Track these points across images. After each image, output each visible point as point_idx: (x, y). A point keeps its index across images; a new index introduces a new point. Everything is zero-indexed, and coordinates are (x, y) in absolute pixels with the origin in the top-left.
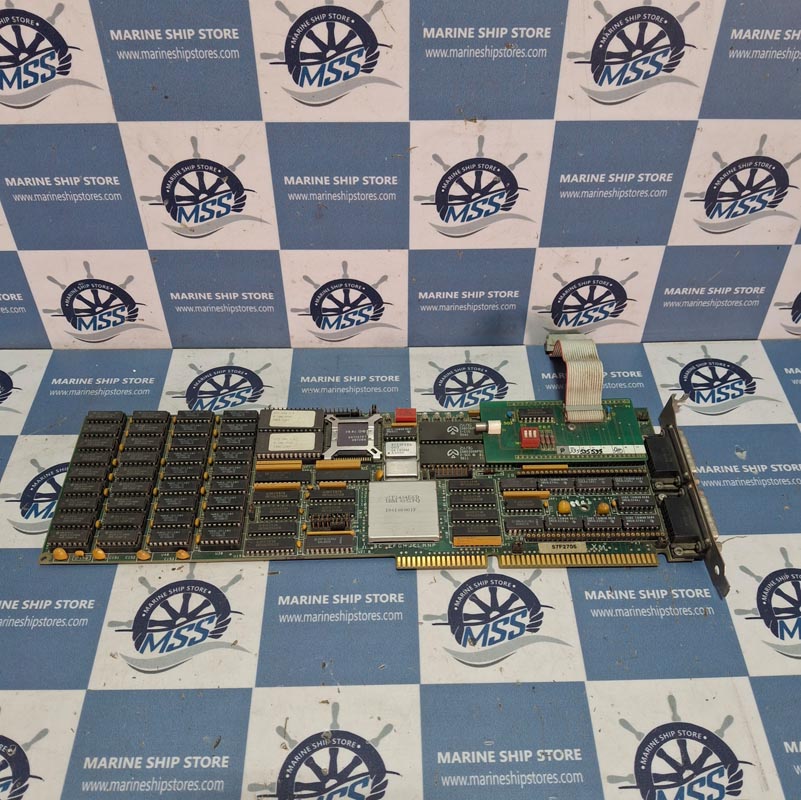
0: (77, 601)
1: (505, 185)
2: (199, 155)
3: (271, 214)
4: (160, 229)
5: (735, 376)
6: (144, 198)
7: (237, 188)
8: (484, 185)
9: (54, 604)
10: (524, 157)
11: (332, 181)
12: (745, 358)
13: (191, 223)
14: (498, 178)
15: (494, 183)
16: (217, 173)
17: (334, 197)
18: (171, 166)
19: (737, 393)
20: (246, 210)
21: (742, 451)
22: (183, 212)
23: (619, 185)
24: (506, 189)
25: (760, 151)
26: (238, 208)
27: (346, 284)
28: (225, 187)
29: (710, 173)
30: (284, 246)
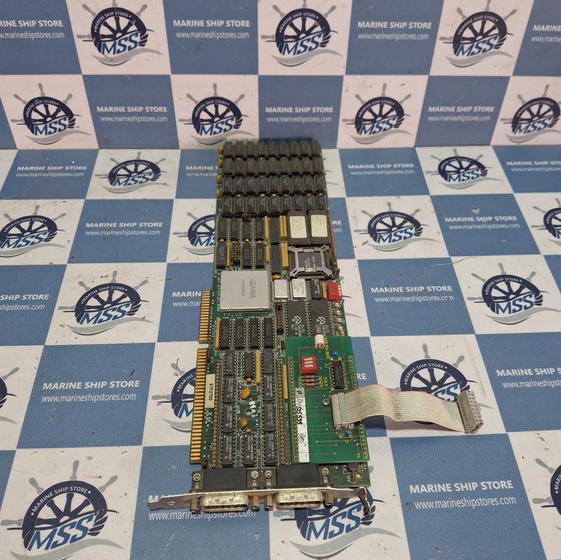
0: (37, 296)
1: (322, 28)
2: (116, 5)
3: (164, 48)
4: (90, 59)
5: (474, 166)
6: (79, 36)
7: (142, 28)
8: (307, 28)
9: (22, 297)
10: (333, 8)
11: (205, 24)
12: (481, 156)
13: (111, 55)
14: (317, 23)
15: (314, 27)
16: (128, 18)
17: (207, 35)
18: (98, 12)
19: (475, 176)
20: (148, 45)
21: (476, 209)
22: (105, 46)
23: (397, 30)
24: (323, 31)
25: (488, 8)
26: (142, 43)
27: (216, 100)
28: (133, 28)
29: (455, 23)
30: (174, 72)
